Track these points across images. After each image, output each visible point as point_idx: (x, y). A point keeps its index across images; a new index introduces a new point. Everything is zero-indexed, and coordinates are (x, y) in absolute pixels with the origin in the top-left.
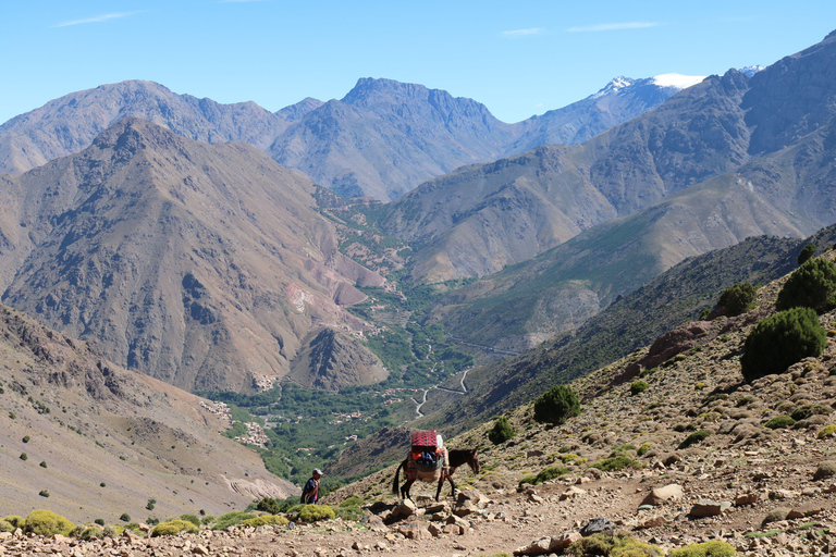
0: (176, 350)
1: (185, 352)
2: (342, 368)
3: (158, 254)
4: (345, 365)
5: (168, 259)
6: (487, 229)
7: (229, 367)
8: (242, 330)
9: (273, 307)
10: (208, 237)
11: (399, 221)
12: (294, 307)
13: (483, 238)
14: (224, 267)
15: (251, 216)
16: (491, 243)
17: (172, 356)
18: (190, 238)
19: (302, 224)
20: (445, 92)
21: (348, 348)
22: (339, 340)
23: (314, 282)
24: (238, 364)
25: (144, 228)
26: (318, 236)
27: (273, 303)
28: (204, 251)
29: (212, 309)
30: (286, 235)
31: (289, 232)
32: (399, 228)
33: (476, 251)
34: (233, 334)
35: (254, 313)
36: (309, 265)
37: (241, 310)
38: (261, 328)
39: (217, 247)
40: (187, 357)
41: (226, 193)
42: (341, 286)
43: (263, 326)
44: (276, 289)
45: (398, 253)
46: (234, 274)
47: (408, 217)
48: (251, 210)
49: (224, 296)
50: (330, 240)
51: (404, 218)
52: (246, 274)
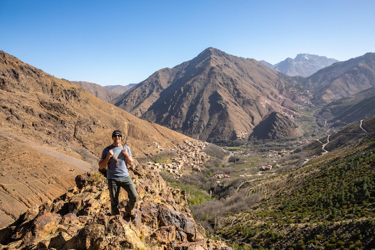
0: (205, 121)
1: (209, 122)
2: (279, 129)
3: (206, 85)
4: (281, 127)
5: (209, 86)
6: (348, 81)
7: (226, 128)
8: (236, 113)
9: (251, 105)
10: (227, 79)
11: (310, 82)
12: (261, 105)
13: (346, 84)
14: (232, 90)
15: (251, 78)
16: (350, 86)
17: (203, 124)
18: (219, 79)
19: (271, 81)
20: (325, 57)
21: (283, 120)
22: (278, 115)
23: (274, 99)
24: (230, 127)
25: (202, 76)
26: (277, 85)
27: (252, 103)
28: (224, 83)
29: (223, 104)
30: (265, 84)
31: (266, 84)
32: (310, 84)
33: (344, 89)
34: (230, 114)
35: (242, 107)
36: (272, 93)
37: (237, 105)
38: (244, 113)
39: (230, 83)
40: (209, 124)
41: (243, 71)
42: (285, 101)
43: (246, 112)
44: (254, 98)
45: (310, 92)
46: (236, 92)
47: (313, 81)
48: (251, 76)
49: (229, 100)
50: (282, 86)
51: (312, 82)
52: (242, 92)
